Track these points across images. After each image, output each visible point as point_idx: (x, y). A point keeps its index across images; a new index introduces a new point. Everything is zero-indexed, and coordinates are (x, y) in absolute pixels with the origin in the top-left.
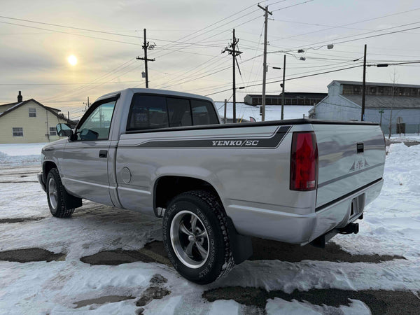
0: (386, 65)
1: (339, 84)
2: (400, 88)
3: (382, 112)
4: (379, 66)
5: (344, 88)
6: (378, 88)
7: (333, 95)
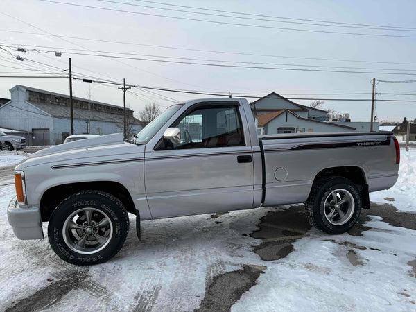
0: (90, 81)
1: (25, 90)
2: (80, 101)
3: (88, 123)
4: (84, 80)
5: (30, 94)
6: (62, 99)
7: (18, 101)
